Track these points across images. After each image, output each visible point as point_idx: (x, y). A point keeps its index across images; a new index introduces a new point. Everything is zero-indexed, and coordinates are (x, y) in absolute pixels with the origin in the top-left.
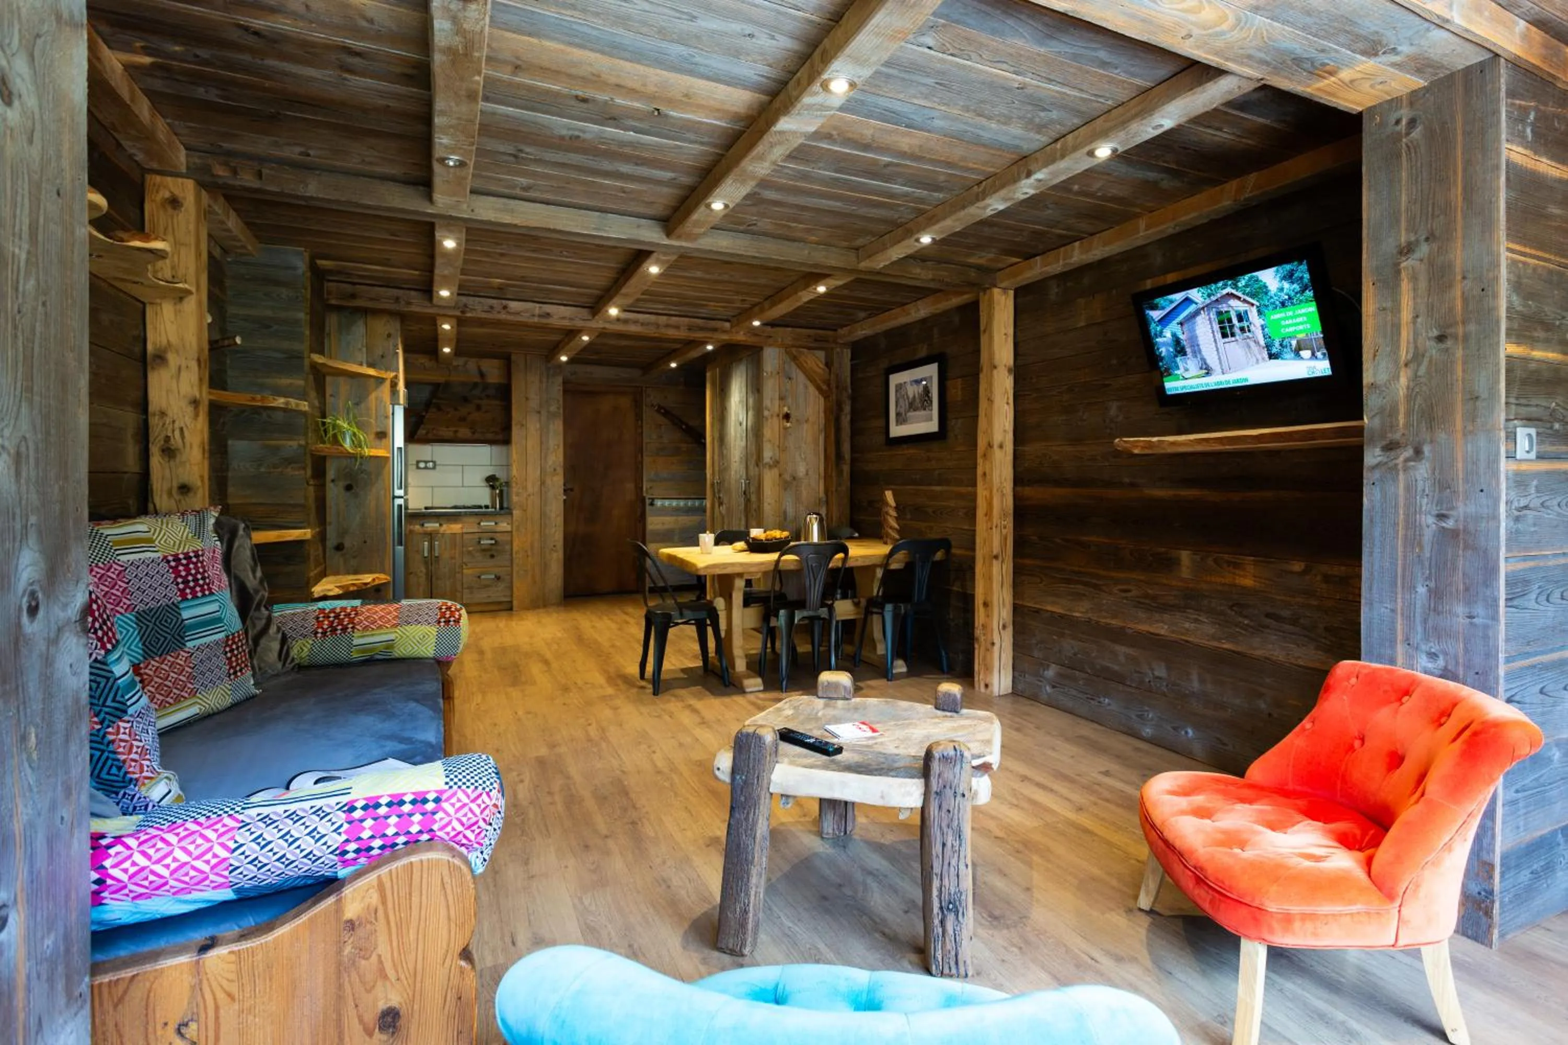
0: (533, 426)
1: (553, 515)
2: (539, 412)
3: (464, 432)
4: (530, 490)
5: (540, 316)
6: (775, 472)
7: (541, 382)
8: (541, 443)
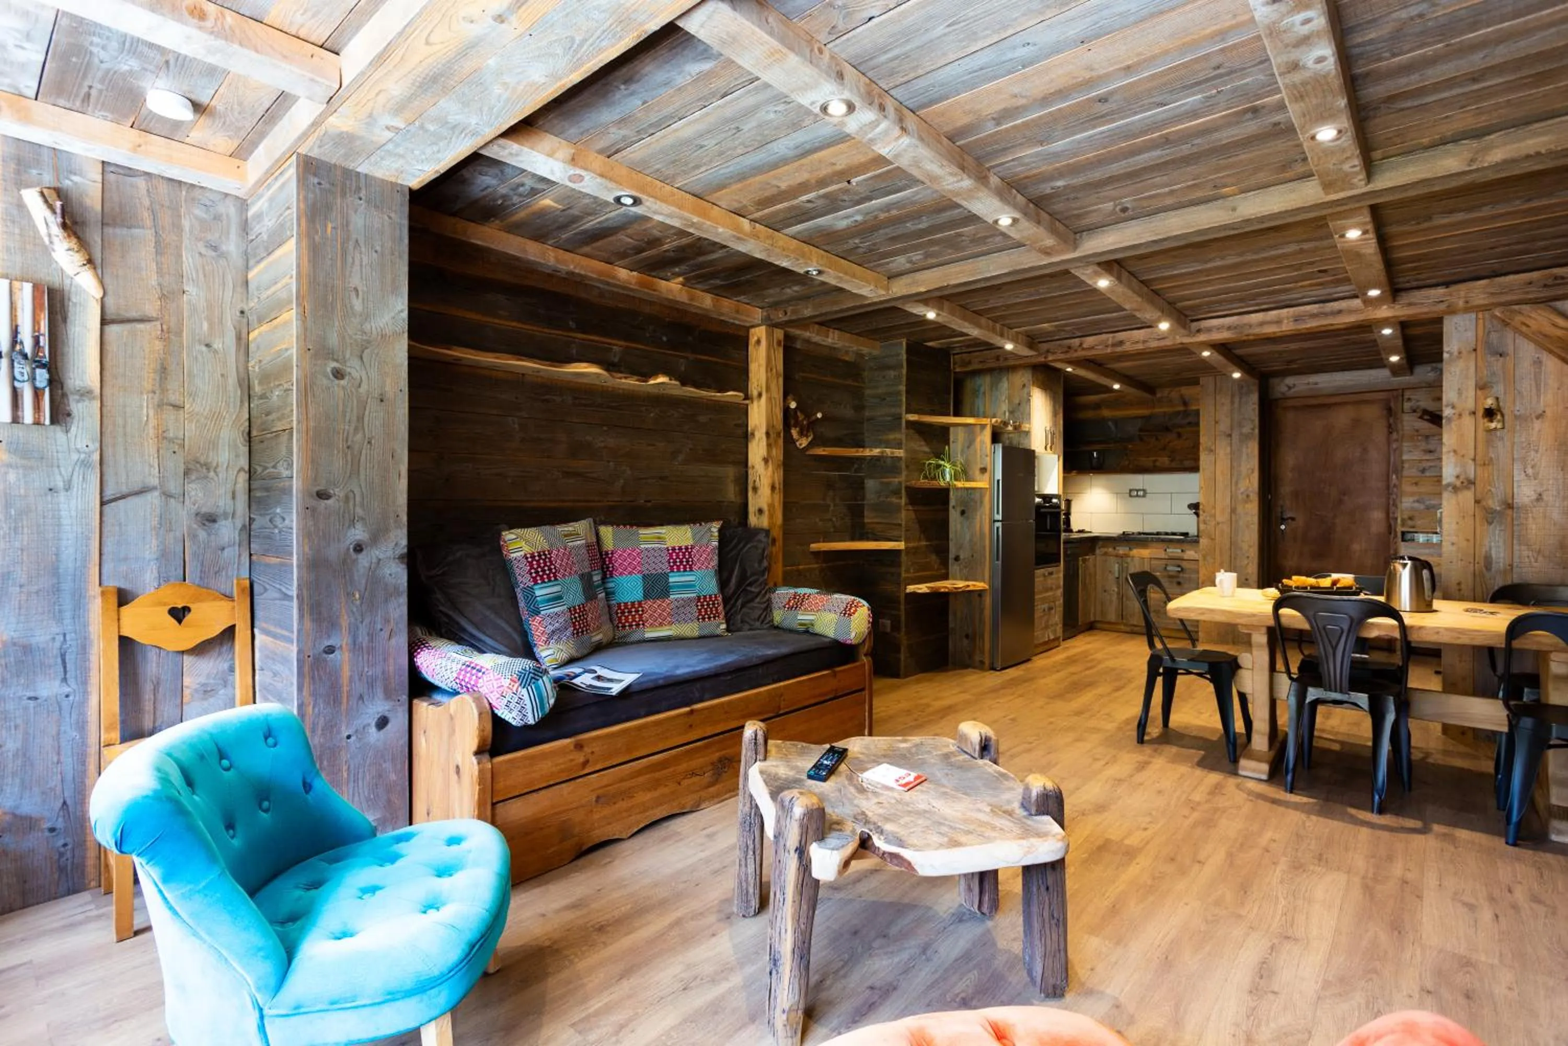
0: (1223, 450)
1: (1245, 546)
2: (1230, 435)
3: (1165, 461)
4: (1219, 518)
5: (1114, 345)
6: (1468, 496)
7: (1232, 403)
8: (1232, 468)
